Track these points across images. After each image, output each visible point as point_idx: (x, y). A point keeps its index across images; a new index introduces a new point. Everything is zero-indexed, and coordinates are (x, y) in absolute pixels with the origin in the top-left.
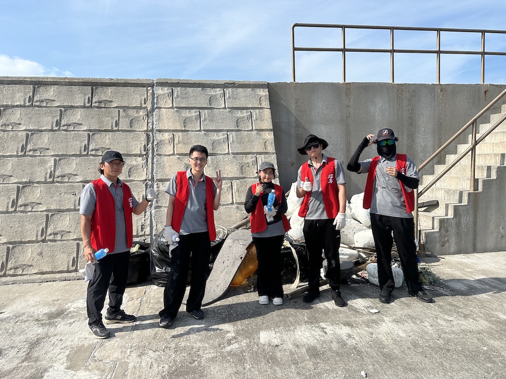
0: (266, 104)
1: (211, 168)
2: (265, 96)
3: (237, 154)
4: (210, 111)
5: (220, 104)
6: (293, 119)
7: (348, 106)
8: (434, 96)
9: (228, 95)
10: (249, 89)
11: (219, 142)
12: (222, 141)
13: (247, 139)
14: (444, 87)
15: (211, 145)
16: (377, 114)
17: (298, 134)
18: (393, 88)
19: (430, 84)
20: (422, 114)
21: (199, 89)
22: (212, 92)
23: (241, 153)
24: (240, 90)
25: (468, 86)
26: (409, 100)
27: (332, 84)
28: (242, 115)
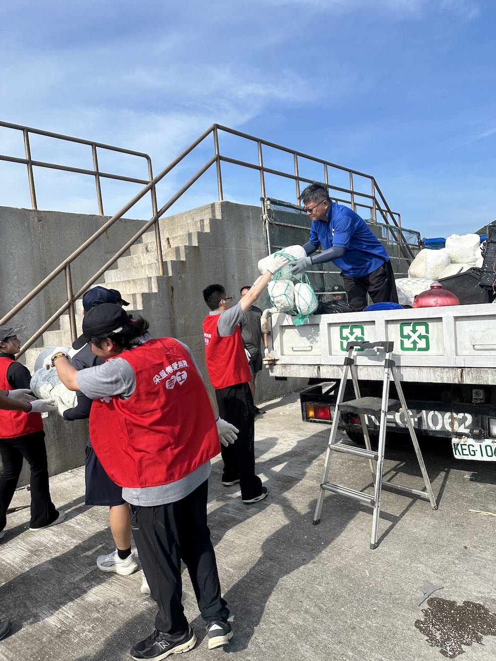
8: (29, 227)
14: (43, 214)
25: (79, 216)
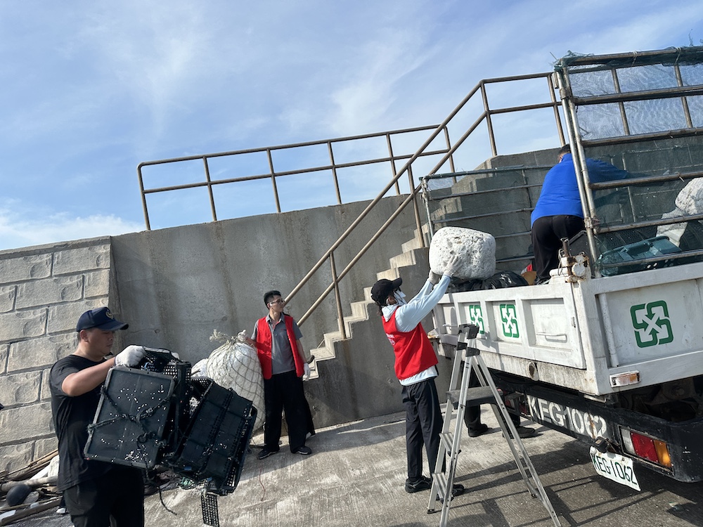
0: (106, 263)
1: (17, 358)
2: (106, 253)
3: (56, 333)
4: (29, 283)
5: (46, 273)
6: (150, 275)
7: (222, 249)
8: (334, 219)
9: (56, 260)
10: (85, 249)
11: (34, 322)
12: (39, 320)
13: (72, 313)
15: (23, 327)
16: (262, 253)
17: (159, 292)
18: (278, 219)
19: (326, 206)
20: (322, 243)
21: (21, 258)
22: (36, 260)
23: (61, 332)
24: (74, 251)
26: (301, 229)
27: (198, 226)
28: (71, 283)
